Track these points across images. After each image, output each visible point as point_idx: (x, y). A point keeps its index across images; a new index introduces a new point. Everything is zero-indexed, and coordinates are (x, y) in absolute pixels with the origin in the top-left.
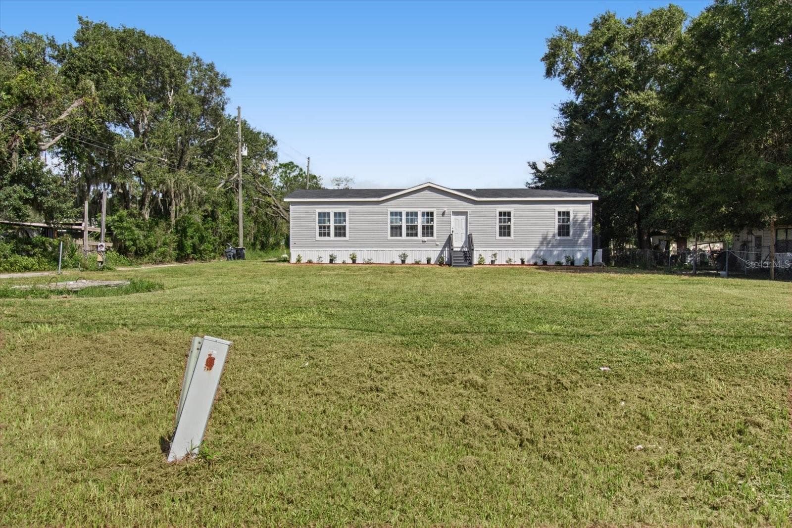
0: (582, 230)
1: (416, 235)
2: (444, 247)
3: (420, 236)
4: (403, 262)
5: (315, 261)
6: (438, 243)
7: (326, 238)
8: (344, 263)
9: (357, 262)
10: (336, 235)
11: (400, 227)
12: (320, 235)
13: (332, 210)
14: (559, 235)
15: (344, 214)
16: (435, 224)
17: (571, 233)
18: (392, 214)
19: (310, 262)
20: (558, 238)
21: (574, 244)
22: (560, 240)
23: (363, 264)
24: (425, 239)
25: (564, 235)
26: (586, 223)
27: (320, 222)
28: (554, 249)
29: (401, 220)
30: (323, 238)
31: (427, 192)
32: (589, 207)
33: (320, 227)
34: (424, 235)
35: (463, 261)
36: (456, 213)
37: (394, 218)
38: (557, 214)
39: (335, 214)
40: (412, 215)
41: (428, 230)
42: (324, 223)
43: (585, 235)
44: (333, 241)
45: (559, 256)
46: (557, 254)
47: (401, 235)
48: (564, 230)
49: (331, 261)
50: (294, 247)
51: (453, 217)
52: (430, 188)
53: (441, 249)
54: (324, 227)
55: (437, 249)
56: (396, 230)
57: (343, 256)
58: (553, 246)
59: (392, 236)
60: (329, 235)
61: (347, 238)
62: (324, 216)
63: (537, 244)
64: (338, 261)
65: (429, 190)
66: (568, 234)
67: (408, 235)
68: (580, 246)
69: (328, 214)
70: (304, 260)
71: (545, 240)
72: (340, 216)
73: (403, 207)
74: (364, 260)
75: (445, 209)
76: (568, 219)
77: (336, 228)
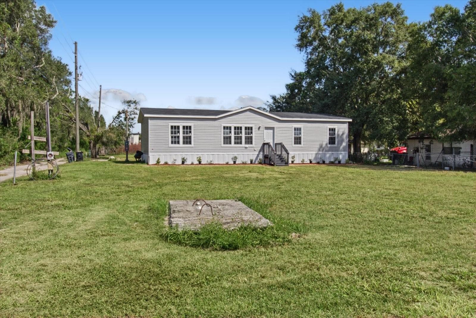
0: (342, 141)
1: (241, 143)
2: (260, 152)
3: (243, 145)
4: (235, 162)
5: (170, 163)
6: (255, 149)
7: (177, 145)
8: (192, 164)
9: (202, 163)
10: (184, 143)
11: (230, 137)
12: (172, 143)
13: (181, 124)
14: (330, 144)
15: (190, 127)
16: (254, 135)
17: (336, 143)
18: (224, 128)
19: (166, 163)
20: (329, 146)
21: (337, 149)
22: (330, 147)
23: (206, 164)
24: (247, 146)
25: (332, 144)
26: (345, 136)
27: (172, 133)
28: (327, 153)
29: (230, 132)
30: (174, 145)
31: (248, 113)
32: (346, 126)
33: (172, 137)
34: (246, 143)
35: (280, 162)
36: (267, 128)
37: (226, 131)
38: (328, 130)
39: (184, 127)
40: (238, 129)
41: (249, 140)
42: (175, 134)
43: (344, 144)
44: (182, 147)
45: (330, 157)
46: (329, 156)
47: (230, 143)
48: (332, 141)
49: (183, 163)
50: (152, 152)
51: (265, 131)
52: (251, 110)
53: (257, 153)
54: (175, 137)
55: (255, 153)
56: (227, 140)
57: (192, 159)
58: (326, 151)
59: (224, 144)
60: (178, 143)
61: (192, 145)
62: (175, 129)
63: (317, 149)
64: (188, 162)
65: (249, 111)
66: (334, 143)
67: (235, 143)
68: (341, 151)
69: (178, 127)
70: (162, 162)
71: (321, 148)
72: (187, 129)
73: (232, 122)
74: (207, 161)
75: (260, 125)
76: (334, 134)
77: (184, 138)
